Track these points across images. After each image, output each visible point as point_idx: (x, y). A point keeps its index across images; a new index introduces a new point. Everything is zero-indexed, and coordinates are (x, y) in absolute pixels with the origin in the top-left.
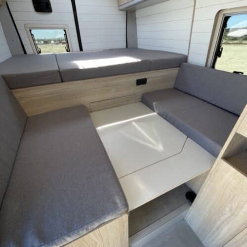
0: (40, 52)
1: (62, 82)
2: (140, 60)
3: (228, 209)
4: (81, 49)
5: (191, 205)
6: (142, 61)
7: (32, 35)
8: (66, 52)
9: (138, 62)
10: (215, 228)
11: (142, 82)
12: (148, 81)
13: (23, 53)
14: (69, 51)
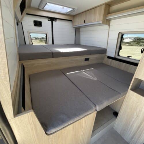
0: (32, 44)
1: (53, 57)
2: (86, 50)
3: (135, 114)
4: (53, 43)
5: (116, 118)
6: (87, 50)
7: (30, 36)
8: (45, 45)
9: (86, 51)
10: (130, 127)
11: (87, 59)
12: (90, 59)
13: (24, 44)
14: (47, 44)
